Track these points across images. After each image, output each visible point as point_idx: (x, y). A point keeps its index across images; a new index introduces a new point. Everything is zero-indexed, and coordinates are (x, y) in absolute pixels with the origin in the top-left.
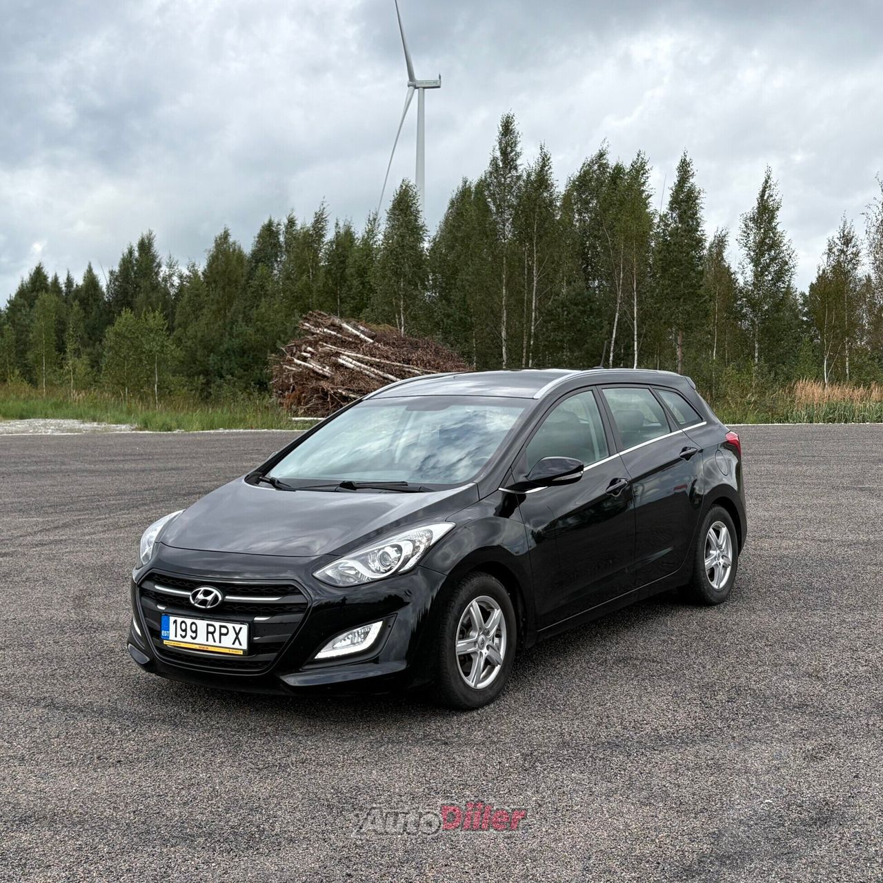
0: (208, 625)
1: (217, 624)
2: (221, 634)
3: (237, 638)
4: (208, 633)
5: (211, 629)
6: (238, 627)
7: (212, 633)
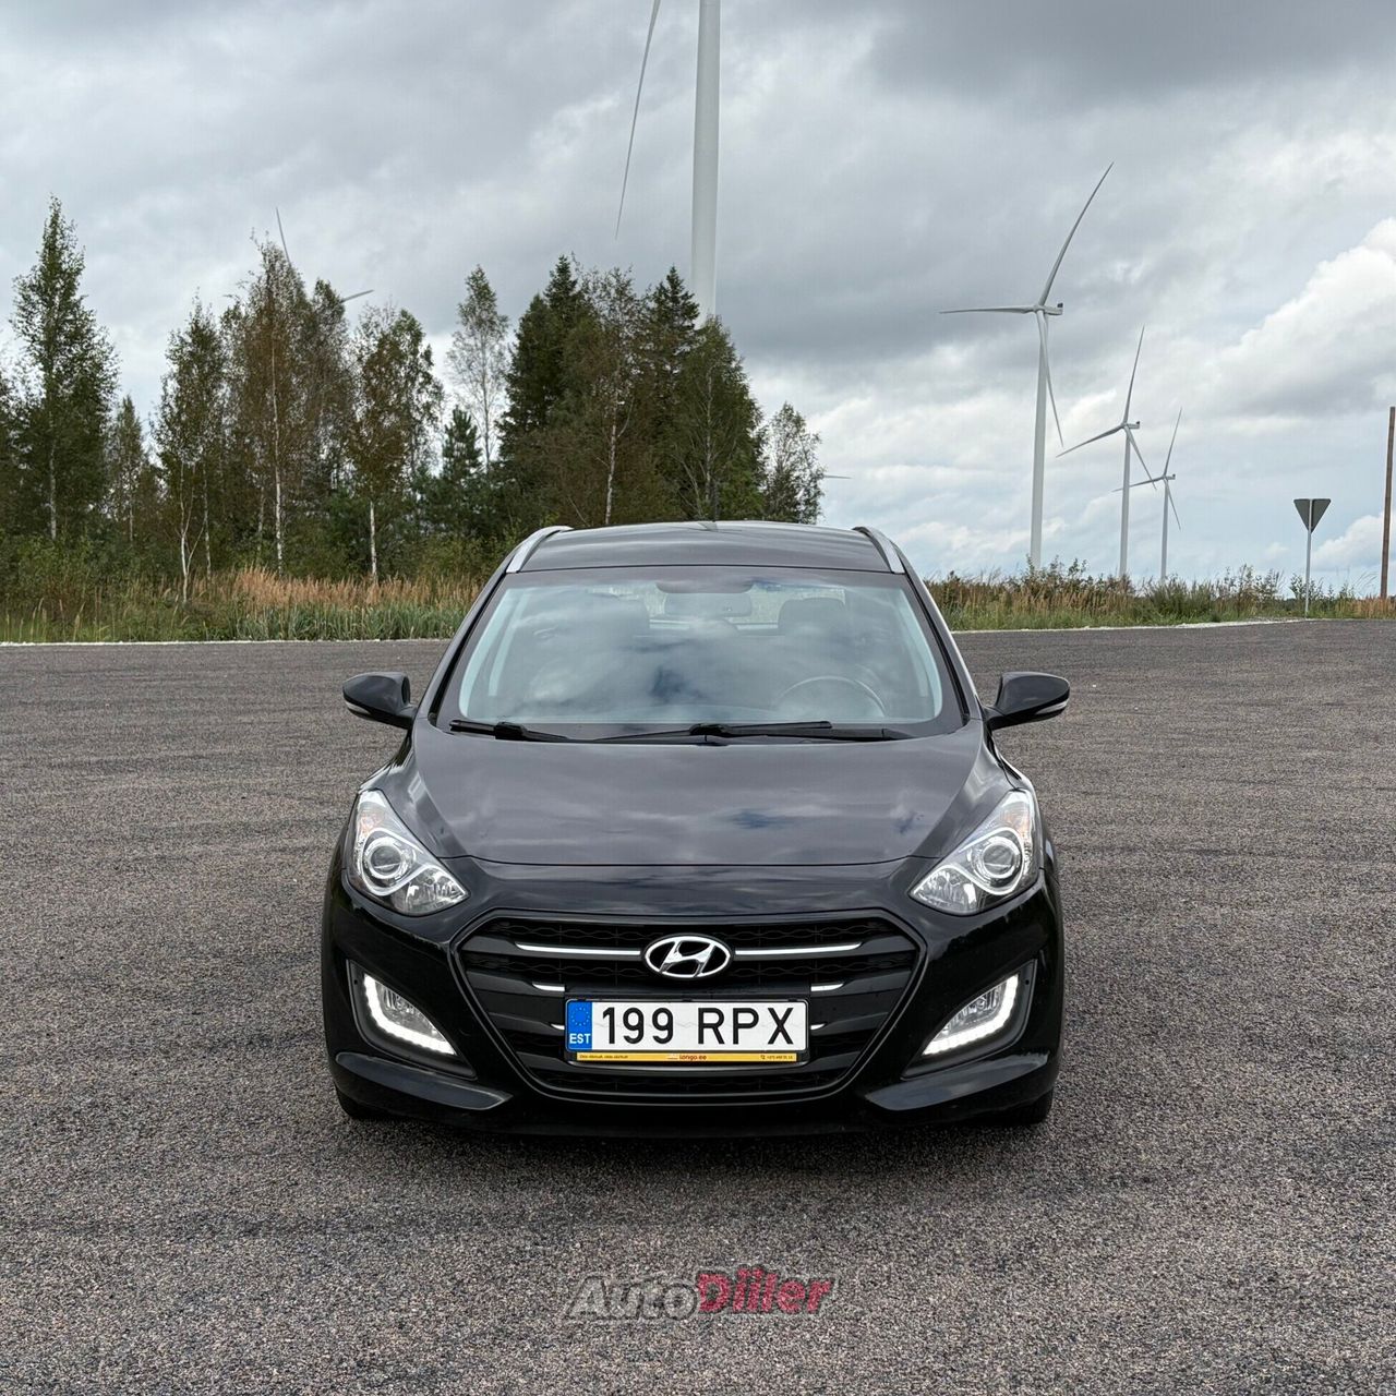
0: (702, 1012)
1: (727, 1008)
2: (737, 1026)
3: (780, 1029)
4: (702, 1026)
5: (711, 1018)
6: (781, 1008)
7: (715, 1027)
